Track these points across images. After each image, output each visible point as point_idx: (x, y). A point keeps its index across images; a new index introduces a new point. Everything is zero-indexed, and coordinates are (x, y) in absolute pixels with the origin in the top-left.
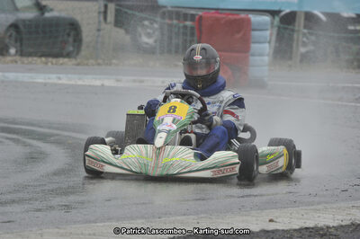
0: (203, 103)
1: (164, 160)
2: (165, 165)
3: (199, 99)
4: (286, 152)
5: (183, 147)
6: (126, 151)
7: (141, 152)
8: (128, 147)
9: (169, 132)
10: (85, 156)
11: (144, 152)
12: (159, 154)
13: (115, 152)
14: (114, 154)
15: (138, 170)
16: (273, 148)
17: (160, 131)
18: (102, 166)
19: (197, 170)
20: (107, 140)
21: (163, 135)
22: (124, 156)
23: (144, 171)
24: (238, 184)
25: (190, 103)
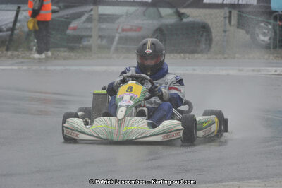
0: (152, 84)
1: (125, 129)
2: (126, 133)
3: (150, 81)
4: (216, 120)
5: (139, 118)
6: (95, 122)
7: (107, 124)
8: (96, 119)
9: (127, 107)
10: (63, 127)
11: (109, 123)
12: (121, 124)
13: (86, 124)
14: (85, 125)
15: (105, 137)
16: (207, 117)
17: (121, 107)
18: (77, 135)
19: (151, 136)
20: (79, 114)
21: (124, 109)
22: (94, 127)
23: (109, 137)
24: (182, 146)
25: (142, 84)
